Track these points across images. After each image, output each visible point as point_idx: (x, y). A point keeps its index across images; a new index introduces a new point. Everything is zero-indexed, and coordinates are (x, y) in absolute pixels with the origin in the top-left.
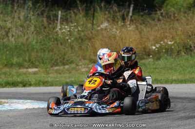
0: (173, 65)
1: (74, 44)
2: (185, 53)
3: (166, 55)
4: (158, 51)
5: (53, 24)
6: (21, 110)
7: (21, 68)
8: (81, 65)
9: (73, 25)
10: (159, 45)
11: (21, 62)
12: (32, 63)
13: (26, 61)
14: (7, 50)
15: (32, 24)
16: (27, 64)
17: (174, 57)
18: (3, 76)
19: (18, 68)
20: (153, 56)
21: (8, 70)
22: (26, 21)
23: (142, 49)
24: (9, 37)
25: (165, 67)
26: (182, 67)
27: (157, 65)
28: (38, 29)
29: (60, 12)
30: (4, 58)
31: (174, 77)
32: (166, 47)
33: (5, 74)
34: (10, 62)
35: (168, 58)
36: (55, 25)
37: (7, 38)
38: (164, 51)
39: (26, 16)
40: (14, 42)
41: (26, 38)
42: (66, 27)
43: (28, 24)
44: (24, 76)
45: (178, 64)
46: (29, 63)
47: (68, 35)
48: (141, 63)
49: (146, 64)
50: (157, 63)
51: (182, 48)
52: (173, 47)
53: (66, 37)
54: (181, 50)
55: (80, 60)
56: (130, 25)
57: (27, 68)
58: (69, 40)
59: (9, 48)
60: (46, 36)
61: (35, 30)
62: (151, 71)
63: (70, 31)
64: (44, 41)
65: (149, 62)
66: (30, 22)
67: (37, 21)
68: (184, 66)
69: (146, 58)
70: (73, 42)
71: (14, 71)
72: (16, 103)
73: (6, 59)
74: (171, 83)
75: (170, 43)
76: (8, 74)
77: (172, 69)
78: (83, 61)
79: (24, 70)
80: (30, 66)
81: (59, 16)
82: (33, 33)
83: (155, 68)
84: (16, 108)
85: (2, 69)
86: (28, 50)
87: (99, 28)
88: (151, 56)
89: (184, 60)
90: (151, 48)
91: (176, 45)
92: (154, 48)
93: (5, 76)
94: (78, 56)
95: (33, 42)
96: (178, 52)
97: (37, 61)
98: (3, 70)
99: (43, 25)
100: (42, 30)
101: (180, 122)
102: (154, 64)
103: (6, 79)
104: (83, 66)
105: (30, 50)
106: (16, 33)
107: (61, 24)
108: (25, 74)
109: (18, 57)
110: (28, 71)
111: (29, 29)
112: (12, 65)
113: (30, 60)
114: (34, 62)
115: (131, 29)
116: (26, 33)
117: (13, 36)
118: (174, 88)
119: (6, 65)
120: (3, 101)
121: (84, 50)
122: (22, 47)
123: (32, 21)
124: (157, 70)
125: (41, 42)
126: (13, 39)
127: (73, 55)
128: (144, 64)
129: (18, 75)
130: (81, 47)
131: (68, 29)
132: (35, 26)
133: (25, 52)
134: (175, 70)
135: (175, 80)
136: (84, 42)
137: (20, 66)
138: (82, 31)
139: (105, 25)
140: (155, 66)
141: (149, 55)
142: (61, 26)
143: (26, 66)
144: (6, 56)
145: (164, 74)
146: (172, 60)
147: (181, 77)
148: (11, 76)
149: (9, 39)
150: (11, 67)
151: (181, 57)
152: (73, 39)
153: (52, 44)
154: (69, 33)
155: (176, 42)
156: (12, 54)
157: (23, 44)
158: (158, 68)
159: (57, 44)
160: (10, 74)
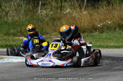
0: (111, 37)
1: (49, 22)
2: (119, 29)
3: (107, 30)
4: (102, 27)
5: (36, 9)
6: (15, 63)
7: (15, 36)
8: (53, 35)
9: (48, 10)
10: (103, 24)
11: (15, 32)
12: (22, 33)
13: (18, 32)
14: (6, 25)
15: (23, 9)
16: (19, 34)
17: (112, 31)
18: (4, 41)
19: (13, 37)
20: (99, 31)
21: (7, 37)
22: (19, 7)
23: (92, 26)
24: (8, 17)
25: (106, 38)
26: (117, 38)
27: (101, 37)
28: (26, 12)
29: (40, 2)
30: (5, 30)
31: (112, 44)
32: (107, 25)
33: (5, 40)
34: (8, 32)
35: (108, 32)
36: (37, 9)
37: (6, 18)
38: (105, 27)
39: (19, 4)
40: (11, 20)
41: (18, 17)
42: (44, 11)
43: (20, 9)
44: (17, 41)
45: (115, 36)
46: (20, 34)
47: (45, 16)
48: (91, 35)
49: (94, 35)
50: (101, 35)
51: (117, 26)
52: (111, 25)
53: (44, 17)
54: (116, 27)
55: (53, 32)
56: (84, 11)
57: (19, 36)
58: (46, 20)
59: (8, 24)
60: (31, 16)
61: (24, 13)
62: (97, 40)
63: (46, 14)
64: (30, 19)
65: (96, 34)
66: (22, 7)
67: (25, 7)
68: (118, 37)
69: (95, 32)
70: (48, 21)
71: (11, 38)
72: (12, 58)
73: (5, 31)
74: (110, 48)
75: (109, 23)
76: (7, 40)
77: (110, 39)
78: (54, 33)
79: (17, 38)
80: (21, 35)
81: (40, 4)
82: (23, 14)
83: (100, 39)
84: (12, 61)
85: (3, 36)
86: (20, 25)
87: (65, 13)
88: (97, 31)
89: (118, 34)
90: (97, 25)
91: (113, 24)
92: (99, 25)
93: (5, 41)
94: (52, 30)
95: (23, 20)
96: (115, 28)
97: (25, 32)
98: (4, 38)
99: (29, 10)
100: (29, 13)
101: (115, 73)
102: (100, 35)
103: (6, 43)
104: (54, 36)
105: (21, 25)
106: (12, 14)
107: (41, 9)
108: (18, 40)
109: (13, 29)
110: (20, 38)
111: (21, 12)
112: (10, 34)
113: (21, 31)
114: (24, 33)
115: (85, 13)
116: (19, 15)
117: (10, 16)
118: (112, 51)
119: (6, 34)
120: (4, 56)
121: (55, 26)
122: (16, 23)
123: (23, 7)
124: (101, 40)
125: (28, 20)
126: (10, 18)
127: (48, 29)
128: (93, 36)
129: (13, 41)
130: (53, 24)
131: (45, 13)
132: (24, 10)
133: (18, 26)
134: (113, 40)
135: (112, 46)
136: (55, 21)
137: (15, 35)
138: (54, 14)
139: (69, 11)
140: (100, 37)
141: (96, 30)
142: (41, 10)
143: (19, 35)
144: (6, 29)
145: (106, 42)
146: (111, 33)
147: (116, 44)
148: (9, 41)
149: (8, 18)
150: (9, 36)
151: (116, 32)
152: (48, 19)
153: (35, 22)
154: (46, 15)
155: (113, 22)
156: (10, 28)
157: (17, 21)
158: (102, 38)
159: (38, 22)
160: (8, 40)
